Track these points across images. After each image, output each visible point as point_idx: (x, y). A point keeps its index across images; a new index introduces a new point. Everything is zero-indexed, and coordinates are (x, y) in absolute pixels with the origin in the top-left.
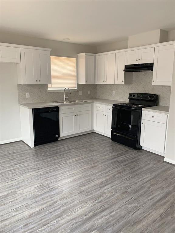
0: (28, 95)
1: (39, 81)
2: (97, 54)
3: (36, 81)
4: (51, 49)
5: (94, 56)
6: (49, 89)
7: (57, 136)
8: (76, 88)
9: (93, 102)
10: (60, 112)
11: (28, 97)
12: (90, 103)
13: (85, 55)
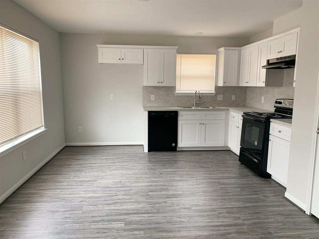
0: (153, 97)
1: (161, 82)
2: (242, 48)
3: (158, 82)
4: (178, 47)
5: (238, 51)
6: (177, 92)
7: (174, 145)
8: (214, 92)
9: (228, 110)
10: (180, 118)
11: (153, 100)
12: (223, 110)
13: (225, 50)
